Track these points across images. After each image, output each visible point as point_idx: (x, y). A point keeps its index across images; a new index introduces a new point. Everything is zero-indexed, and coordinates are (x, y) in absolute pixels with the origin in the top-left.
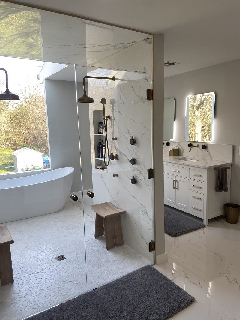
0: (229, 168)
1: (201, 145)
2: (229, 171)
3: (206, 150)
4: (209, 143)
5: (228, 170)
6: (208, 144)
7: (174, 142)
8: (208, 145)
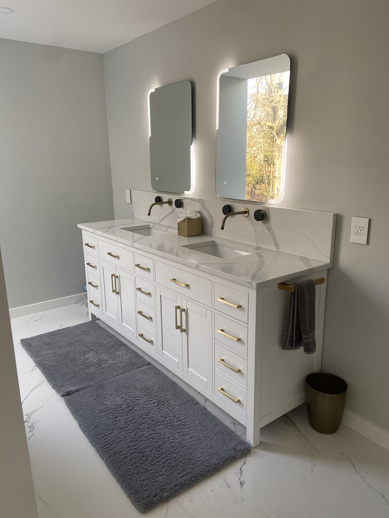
0: (321, 281)
1: (253, 209)
2: (320, 290)
3: (265, 223)
4: (272, 204)
5: (317, 287)
6: (269, 208)
7: (191, 199)
8: (269, 211)
